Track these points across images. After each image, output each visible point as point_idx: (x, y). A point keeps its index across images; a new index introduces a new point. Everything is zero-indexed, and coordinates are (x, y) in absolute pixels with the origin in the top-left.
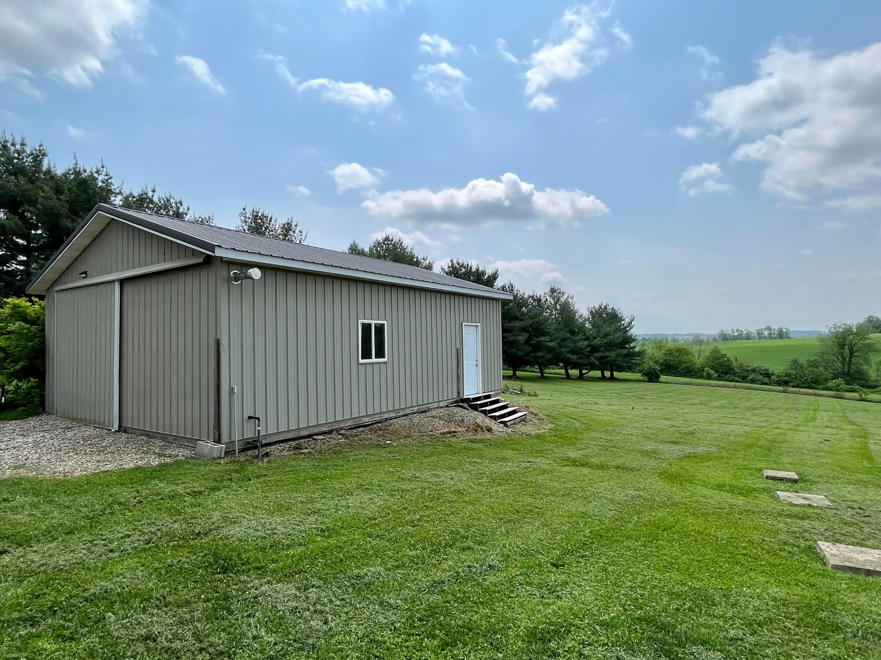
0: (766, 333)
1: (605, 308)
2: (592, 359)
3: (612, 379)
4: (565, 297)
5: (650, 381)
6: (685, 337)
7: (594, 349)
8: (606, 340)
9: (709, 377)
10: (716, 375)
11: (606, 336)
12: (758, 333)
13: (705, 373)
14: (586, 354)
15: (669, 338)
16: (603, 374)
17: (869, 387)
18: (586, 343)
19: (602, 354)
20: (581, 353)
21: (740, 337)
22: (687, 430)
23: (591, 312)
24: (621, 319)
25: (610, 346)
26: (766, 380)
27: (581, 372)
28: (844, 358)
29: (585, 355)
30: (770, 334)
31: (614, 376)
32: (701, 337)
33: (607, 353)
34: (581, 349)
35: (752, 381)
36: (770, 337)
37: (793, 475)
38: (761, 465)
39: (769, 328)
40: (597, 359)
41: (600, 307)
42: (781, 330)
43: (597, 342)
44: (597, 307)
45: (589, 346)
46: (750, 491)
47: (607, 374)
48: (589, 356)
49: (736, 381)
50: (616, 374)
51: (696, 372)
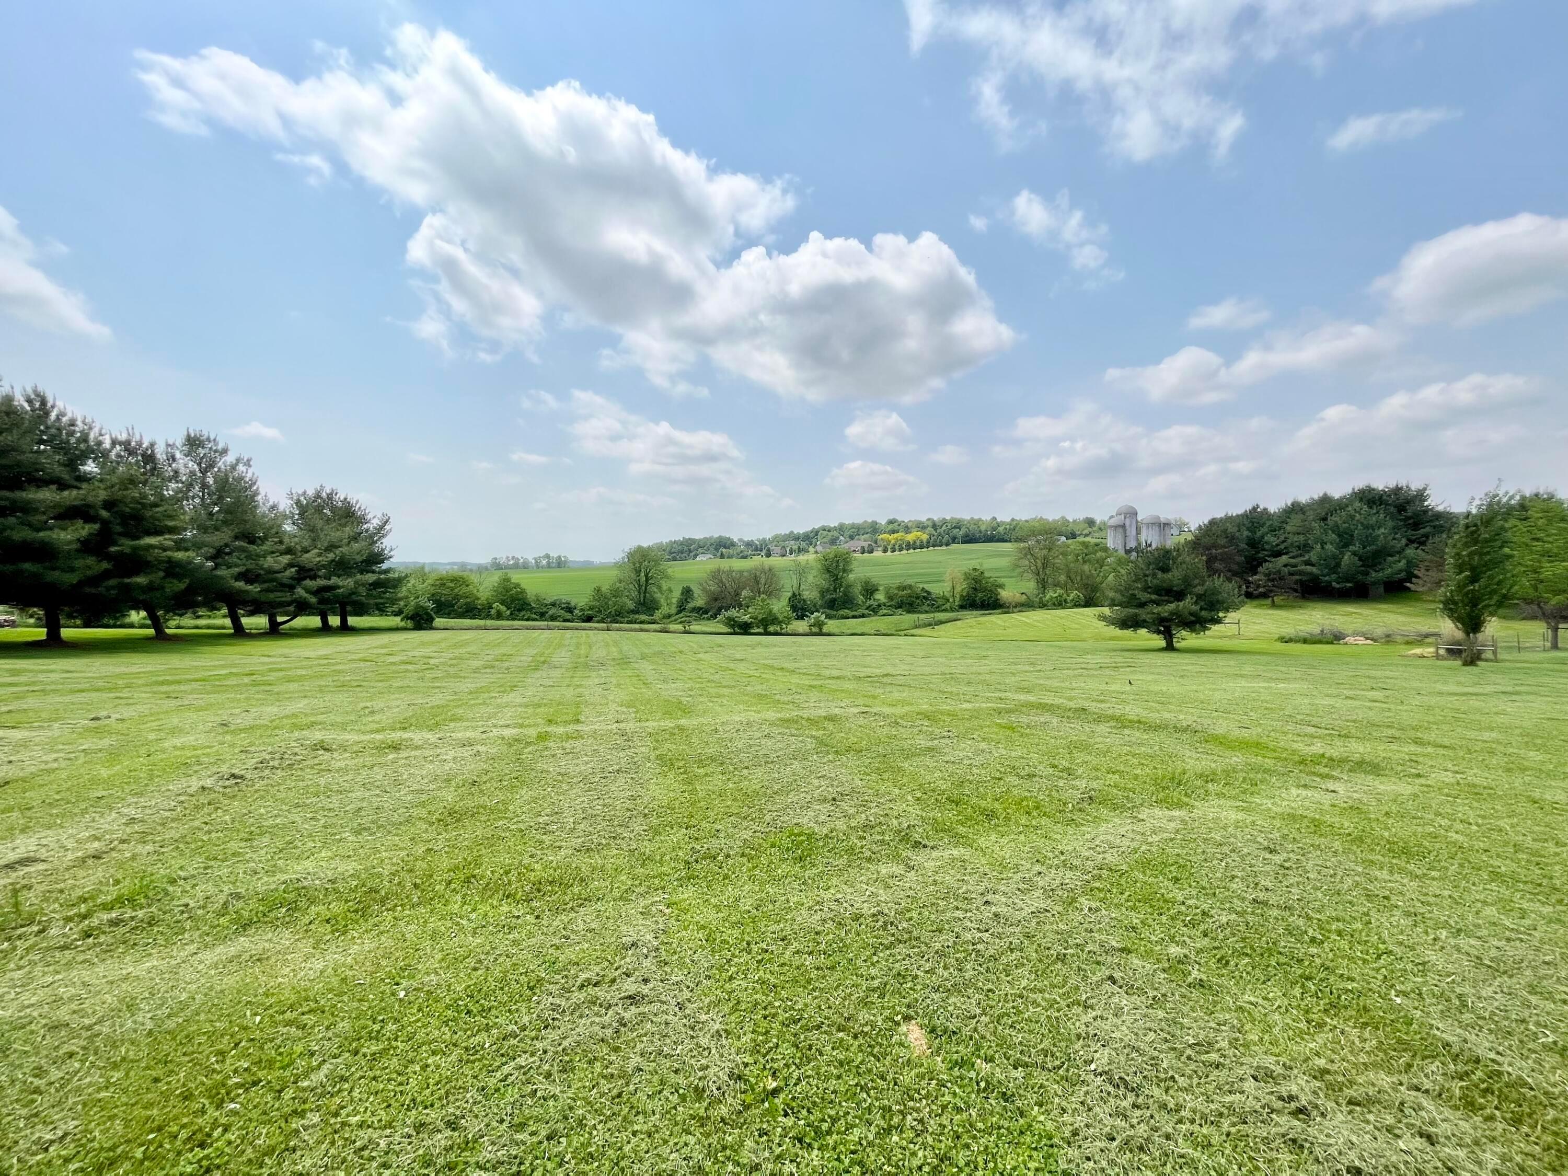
1: (330, 496)
2: (300, 592)
3: (345, 629)
4: (230, 459)
5: (418, 627)
7: (305, 573)
8: (332, 555)
9: (499, 616)
10: (508, 612)
11: (331, 547)
12: (536, 562)
13: (493, 611)
14: (285, 581)
16: (325, 621)
18: (286, 559)
19: (322, 583)
20: (272, 580)
23: (298, 503)
24: (362, 520)
25: (342, 566)
27: (272, 620)
28: (641, 587)
29: (281, 585)
31: (349, 624)
33: (334, 580)
34: (270, 571)
36: (549, 565)
39: (547, 556)
40: (311, 593)
41: (319, 495)
42: (559, 557)
43: (310, 558)
44: (311, 492)
45: (291, 565)
47: (334, 621)
50: (352, 621)
51: (480, 610)
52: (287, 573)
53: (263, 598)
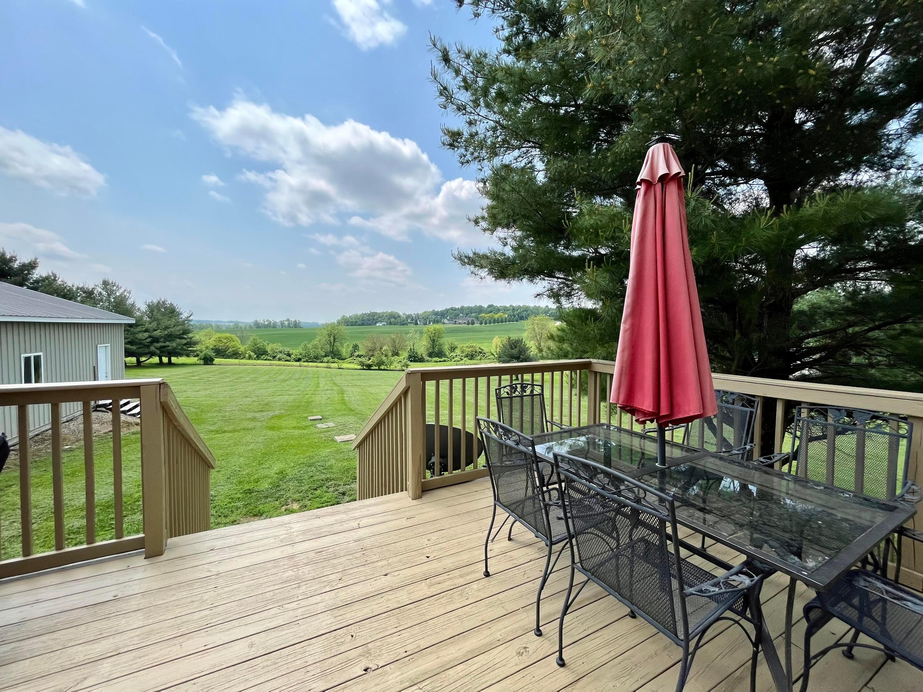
0: (286, 323)
1: (163, 302)
2: (152, 348)
3: (170, 364)
4: (121, 291)
5: (206, 363)
6: (227, 324)
7: (155, 340)
8: (166, 332)
9: (250, 358)
10: (255, 356)
11: (166, 328)
12: (281, 323)
13: (247, 355)
14: (147, 344)
15: (213, 324)
16: (161, 360)
17: (342, 359)
18: (146, 335)
19: (162, 344)
20: (141, 344)
21: (268, 326)
22: (264, 403)
23: (149, 306)
24: (179, 314)
25: (170, 337)
26: (288, 358)
27: (138, 360)
28: (331, 343)
29: (145, 345)
30: (289, 324)
31: (173, 361)
32: (240, 325)
33: (167, 343)
34: (141, 340)
35: (280, 359)
36: (289, 326)
37: (320, 417)
38: (306, 415)
39: (288, 320)
40: (157, 349)
41: (159, 302)
42: (295, 321)
43: (157, 333)
44: (155, 301)
45: (150, 337)
46: (305, 428)
47: (165, 360)
48: (148, 347)
49: (269, 360)
50: (174, 360)
51: (240, 355)
52: (147, 340)
53: (137, 351)
